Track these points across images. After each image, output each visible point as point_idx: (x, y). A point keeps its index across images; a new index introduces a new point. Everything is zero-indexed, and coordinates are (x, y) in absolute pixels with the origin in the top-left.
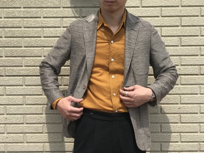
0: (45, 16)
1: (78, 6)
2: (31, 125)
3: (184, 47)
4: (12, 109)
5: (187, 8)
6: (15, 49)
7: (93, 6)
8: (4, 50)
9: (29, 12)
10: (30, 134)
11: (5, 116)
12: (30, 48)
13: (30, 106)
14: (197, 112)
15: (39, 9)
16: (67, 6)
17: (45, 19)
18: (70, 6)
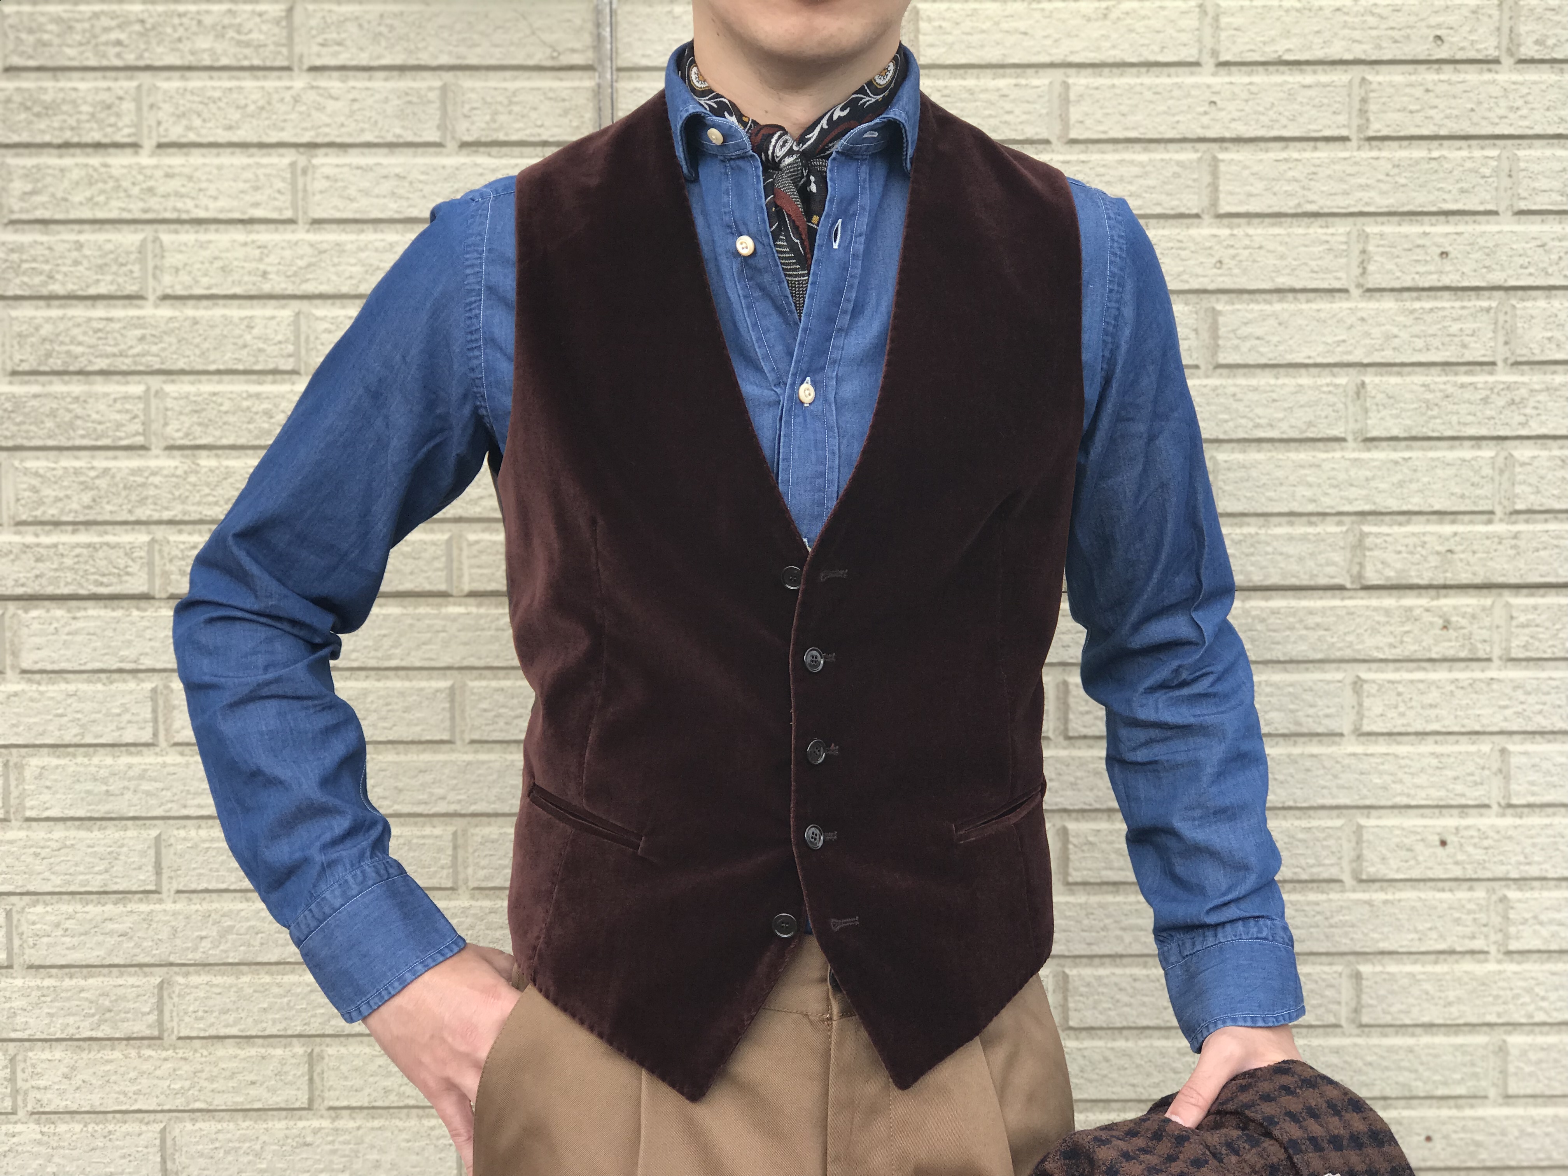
0: (175, 133)
1: (424, 58)
2: (67, 983)
3: (1242, 380)
5: (1260, 78)
7: (540, 57)
9: (50, 109)
10: (58, 1052)
12: (58, 387)
13: (59, 832)
14: (1334, 872)
15: (125, 84)
16: (343, 59)
17: (175, 160)
18: (364, 59)
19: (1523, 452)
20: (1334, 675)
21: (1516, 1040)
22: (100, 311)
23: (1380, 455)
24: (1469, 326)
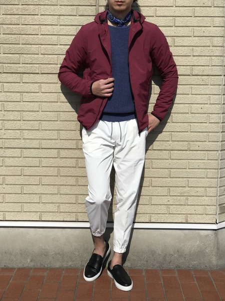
0: (43, 13)
1: (74, 4)
2: (28, 122)
3: (178, 48)
4: (10, 106)
5: (181, 8)
6: (13, 46)
7: (89, 4)
8: (2, 47)
9: (27, 10)
10: (26, 131)
11: (3, 113)
12: (28, 46)
13: (27, 103)
14: (188, 112)
15: (37, 7)
16: (64, 4)
17: (43, 17)
18: (67, 4)
19: (213, 58)
20: (188, 86)
21: (210, 134)
22: (33, 36)
23: (195, 58)
24: (207, 41)
